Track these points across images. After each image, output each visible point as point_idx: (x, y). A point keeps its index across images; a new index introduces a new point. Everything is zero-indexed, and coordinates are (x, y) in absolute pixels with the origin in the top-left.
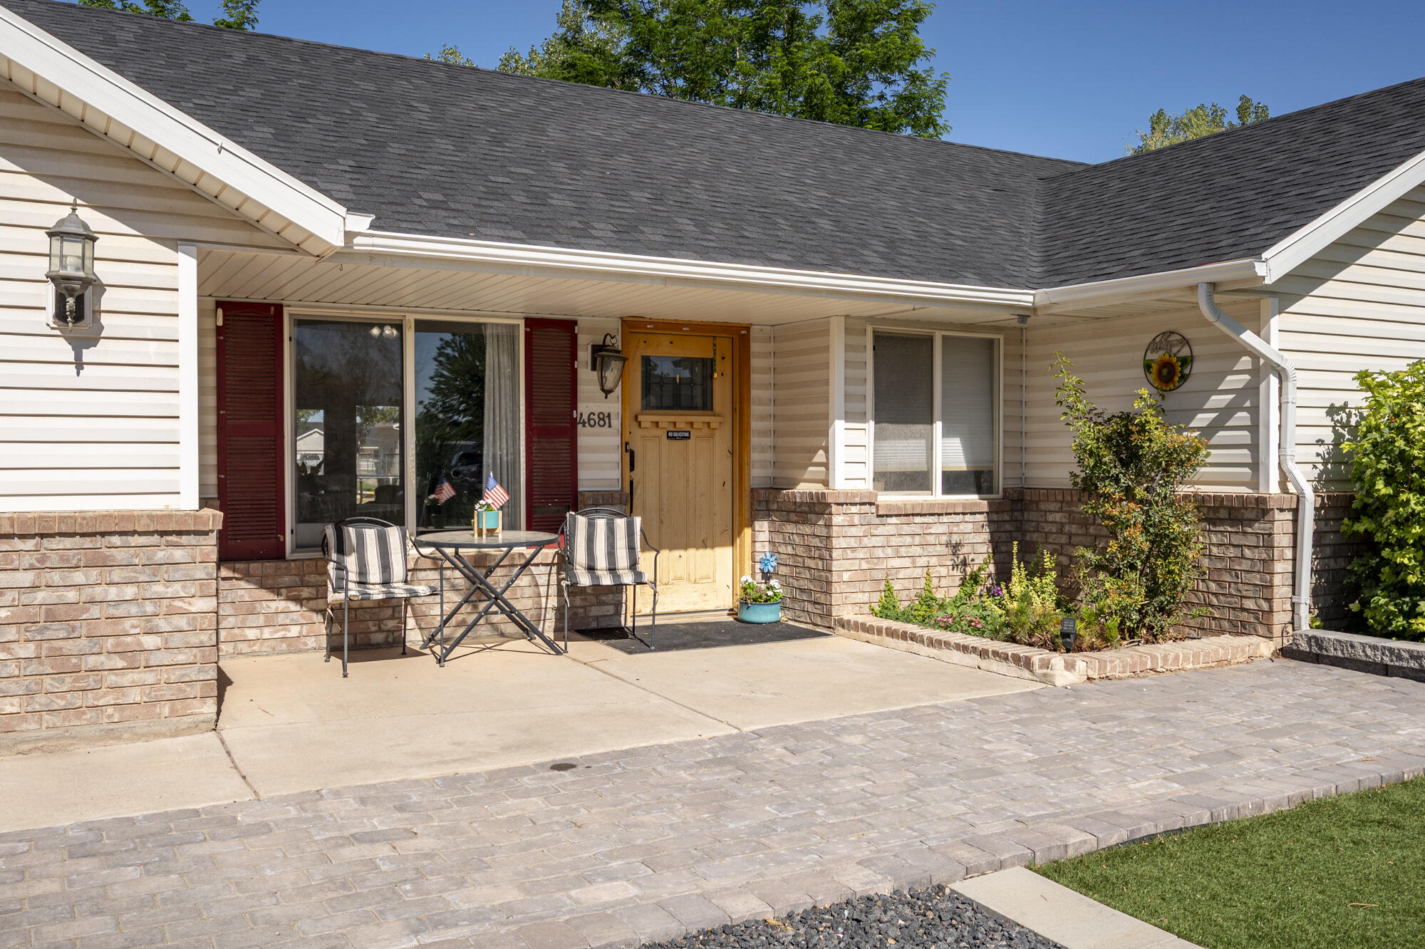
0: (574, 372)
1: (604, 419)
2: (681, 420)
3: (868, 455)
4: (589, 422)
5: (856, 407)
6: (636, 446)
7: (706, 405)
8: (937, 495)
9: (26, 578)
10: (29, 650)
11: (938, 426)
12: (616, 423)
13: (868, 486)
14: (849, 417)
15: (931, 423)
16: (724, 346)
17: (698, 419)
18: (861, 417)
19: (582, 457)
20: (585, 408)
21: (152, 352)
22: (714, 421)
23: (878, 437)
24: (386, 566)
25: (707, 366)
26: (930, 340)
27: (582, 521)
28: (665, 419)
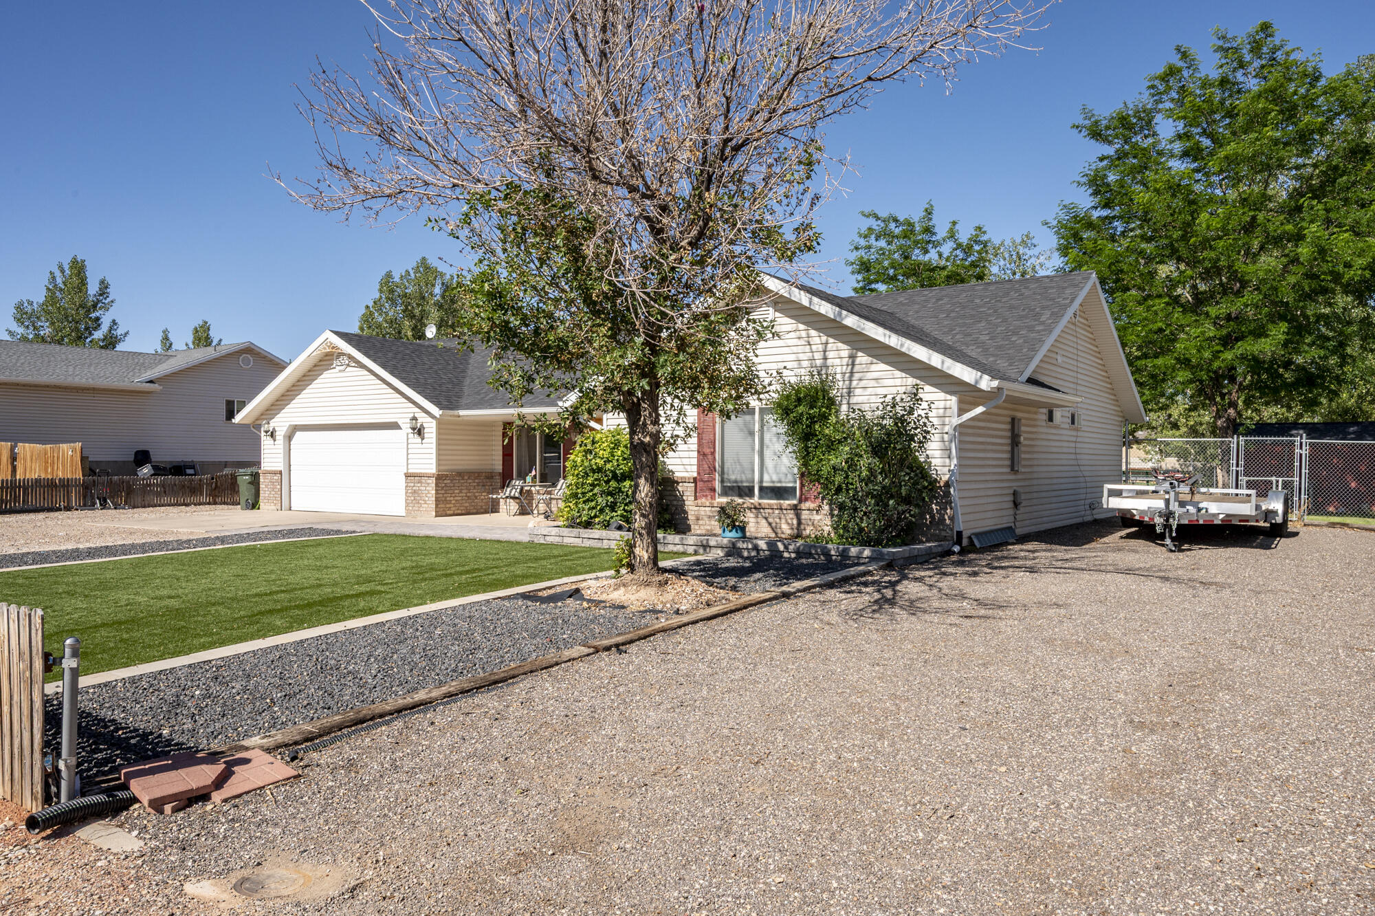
9: (413, 485)
10: (413, 498)
21: (431, 441)
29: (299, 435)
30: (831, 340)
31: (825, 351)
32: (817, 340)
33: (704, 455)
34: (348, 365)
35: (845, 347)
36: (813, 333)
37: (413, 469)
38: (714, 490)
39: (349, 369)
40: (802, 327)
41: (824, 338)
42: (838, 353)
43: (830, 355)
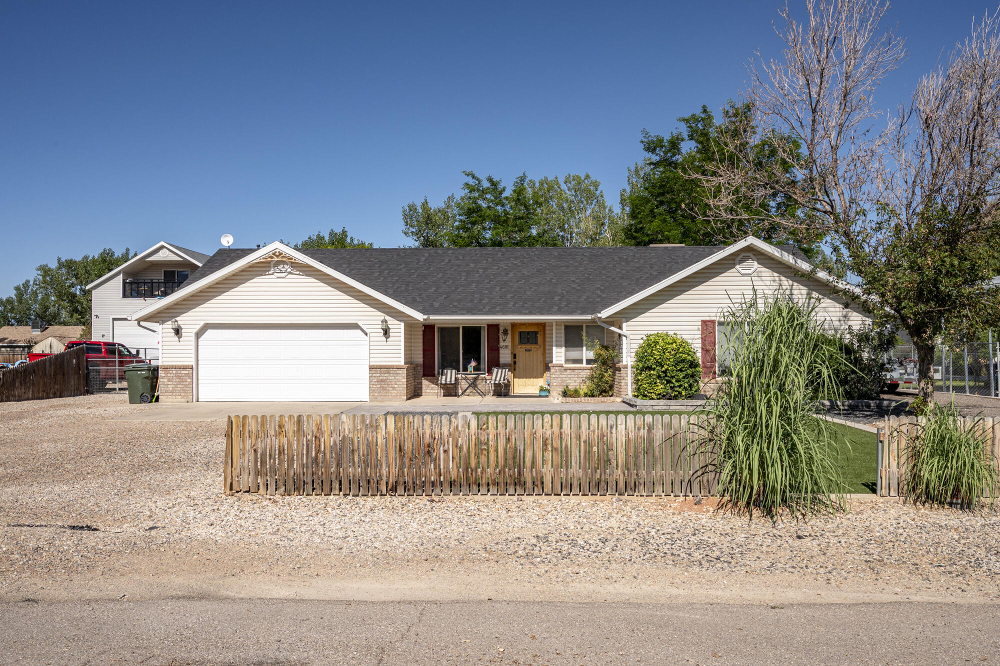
0: (499, 337)
1: (507, 347)
2: (528, 347)
3: (563, 355)
4: (503, 347)
5: (560, 343)
6: (516, 352)
7: (536, 343)
8: (584, 365)
9: (378, 375)
10: (379, 386)
11: (584, 348)
12: (510, 347)
13: (563, 362)
14: (557, 346)
15: (582, 347)
16: (541, 328)
17: (533, 346)
18: (561, 346)
19: (501, 356)
20: (502, 344)
21: (397, 339)
22: (538, 347)
23: (566, 351)
24: (451, 378)
25: (536, 333)
26: (582, 326)
27: (496, 370)
28: (523, 346)
29: (210, 333)
30: (795, 284)
31: (791, 290)
32: (786, 283)
33: (707, 351)
34: (290, 273)
35: (805, 288)
36: (783, 278)
37: (376, 362)
38: (715, 373)
39: (290, 276)
40: (776, 274)
41: (791, 282)
42: (800, 293)
43: (795, 292)
